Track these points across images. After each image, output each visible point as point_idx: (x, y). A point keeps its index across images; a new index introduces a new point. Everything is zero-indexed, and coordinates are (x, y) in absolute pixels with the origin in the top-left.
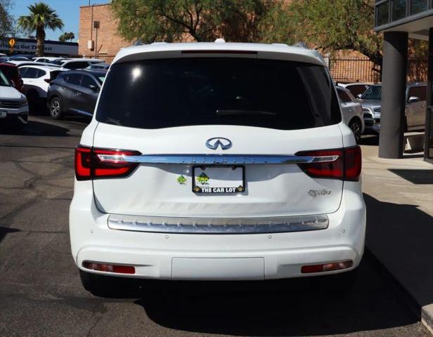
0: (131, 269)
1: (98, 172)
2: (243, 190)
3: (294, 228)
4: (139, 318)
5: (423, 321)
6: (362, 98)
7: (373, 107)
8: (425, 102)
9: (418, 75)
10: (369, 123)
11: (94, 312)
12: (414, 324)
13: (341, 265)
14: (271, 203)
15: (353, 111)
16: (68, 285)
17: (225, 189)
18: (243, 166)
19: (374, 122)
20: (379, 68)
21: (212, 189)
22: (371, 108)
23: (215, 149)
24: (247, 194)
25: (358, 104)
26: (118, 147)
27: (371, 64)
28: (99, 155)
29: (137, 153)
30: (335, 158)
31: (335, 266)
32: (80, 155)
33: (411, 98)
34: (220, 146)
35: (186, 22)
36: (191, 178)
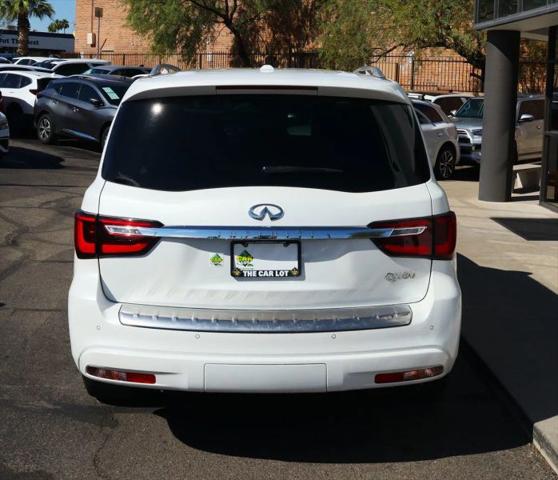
0: (150, 377)
1: (105, 248)
2: (298, 274)
3: (365, 324)
4: (160, 436)
5: (535, 442)
6: (457, 116)
7: (472, 129)
8: (542, 121)
9: (532, 81)
10: (466, 151)
11: (102, 426)
12: (523, 447)
13: (428, 371)
14: (335, 291)
15: (444, 135)
16: (67, 387)
17: (274, 272)
18: (298, 242)
19: (473, 148)
20: (480, 72)
21: (258, 272)
22: (469, 130)
23: (261, 219)
24: (304, 279)
25: (451, 125)
26: (131, 215)
27: (469, 66)
28: (106, 226)
29: (157, 225)
30: (421, 230)
31: (420, 373)
32: (81, 225)
33: (523, 117)
34: (267, 215)
35: (219, 8)
36: (229, 257)
